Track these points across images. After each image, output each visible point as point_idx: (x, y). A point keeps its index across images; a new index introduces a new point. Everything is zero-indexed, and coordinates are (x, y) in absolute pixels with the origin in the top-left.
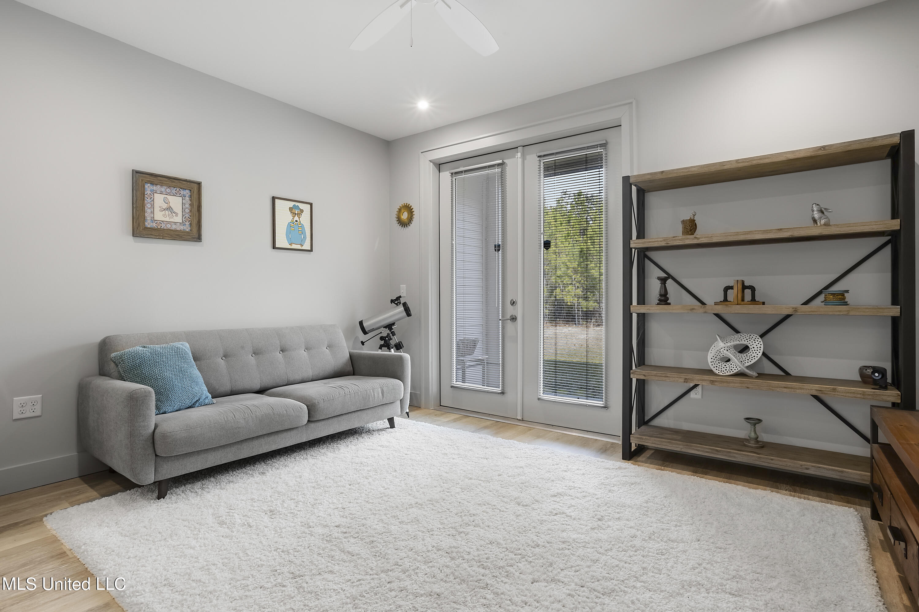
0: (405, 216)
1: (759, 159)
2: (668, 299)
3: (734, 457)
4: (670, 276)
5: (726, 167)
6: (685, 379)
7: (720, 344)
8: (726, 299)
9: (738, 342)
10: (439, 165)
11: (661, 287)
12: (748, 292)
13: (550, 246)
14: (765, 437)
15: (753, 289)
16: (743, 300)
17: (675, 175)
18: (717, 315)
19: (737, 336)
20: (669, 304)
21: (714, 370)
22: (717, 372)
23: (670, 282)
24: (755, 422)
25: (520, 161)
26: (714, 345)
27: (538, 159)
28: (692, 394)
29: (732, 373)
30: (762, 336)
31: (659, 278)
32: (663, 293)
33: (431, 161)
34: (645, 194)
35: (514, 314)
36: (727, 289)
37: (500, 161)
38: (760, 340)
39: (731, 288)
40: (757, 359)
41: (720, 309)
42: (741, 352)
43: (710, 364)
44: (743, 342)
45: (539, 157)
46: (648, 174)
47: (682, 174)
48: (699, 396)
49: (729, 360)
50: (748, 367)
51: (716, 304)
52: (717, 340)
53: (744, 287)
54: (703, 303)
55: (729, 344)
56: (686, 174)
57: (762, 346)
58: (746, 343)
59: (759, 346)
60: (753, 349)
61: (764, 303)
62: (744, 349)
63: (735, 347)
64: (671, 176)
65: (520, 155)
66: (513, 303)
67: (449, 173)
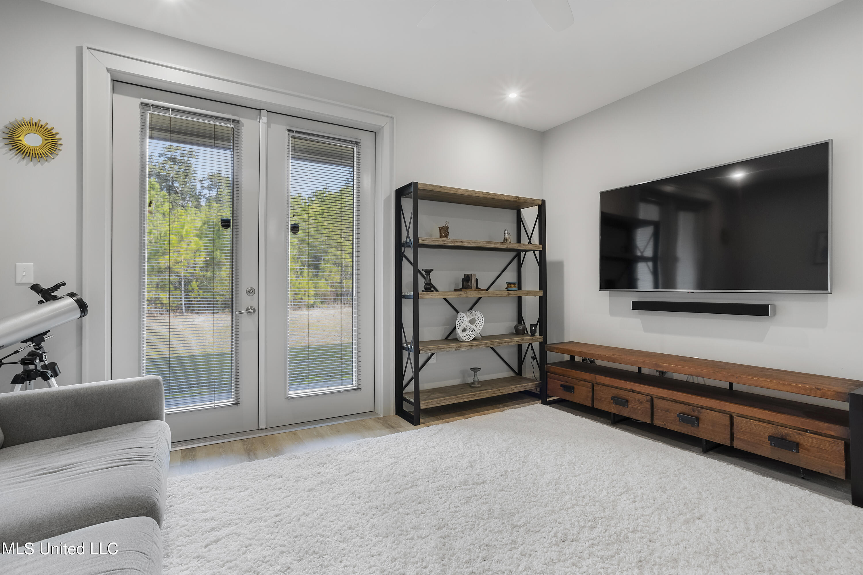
1: (493, 195)
2: (432, 287)
3: (483, 396)
6: (456, 347)
8: (463, 287)
9: (472, 317)
10: (113, 82)
13: (298, 231)
17: (448, 191)
18: (445, 299)
22: (464, 339)
24: (475, 370)
25: (263, 127)
26: (457, 321)
27: (287, 133)
28: (430, 361)
29: (472, 339)
32: (429, 282)
33: (108, 70)
35: (252, 305)
37: (233, 118)
45: (289, 130)
46: (431, 185)
47: (453, 192)
48: (435, 361)
50: (479, 333)
54: (437, 291)
55: (469, 319)
56: (456, 193)
57: (483, 318)
59: (482, 318)
60: (478, 321)
61: (487, 290)
64: (446, 191)
65: (264, 119)
66: (250, 292)
67: (137, 101)
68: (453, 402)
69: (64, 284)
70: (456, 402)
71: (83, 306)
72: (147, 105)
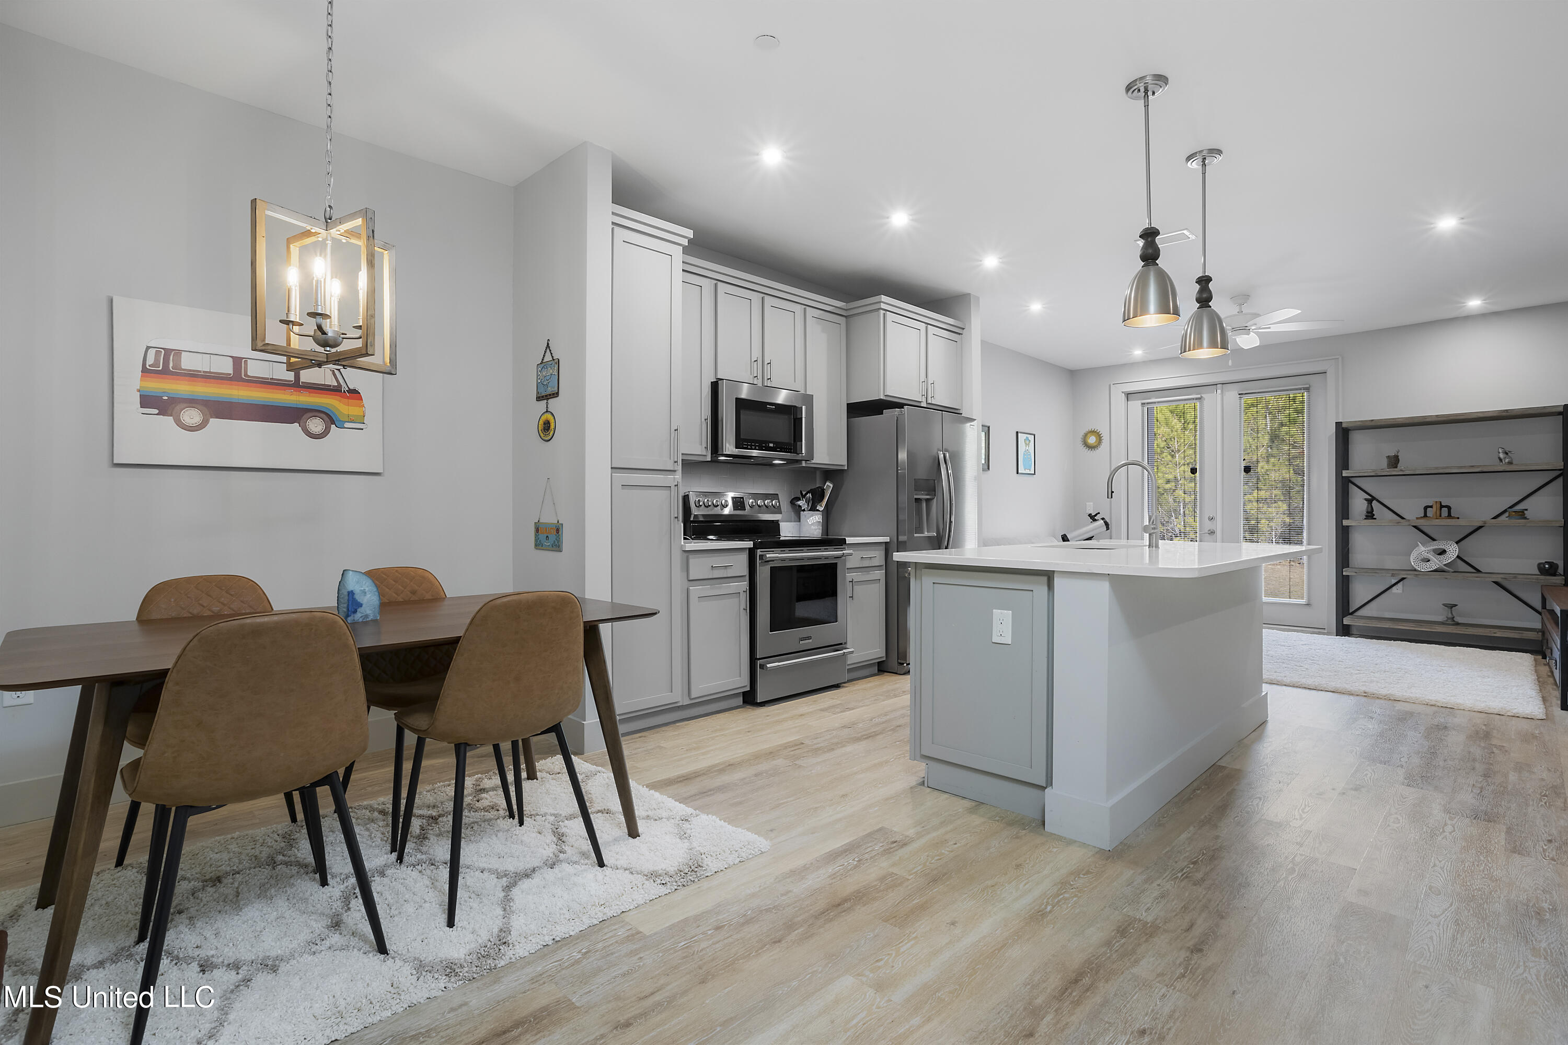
0: (1092, 440)
2: (1374, 515)
3: (1435, 629)
4: (1373, 498)
5: (1427, 420)
6: (1389, 578)
7: (1423, 548)
8: (1425, 515)
9: (1437, 547)
10: (1128, 395)
11: (1368, 506)
12: (1445, 510)
13: (1250, 471)
14: (1458, 619)
15: (1449, 508)
16: (1440, 516)
18: (1415, 527)
19: (1435, 542)
20: (1375, 519)
21: (1417, 568)
22: (1419, 569)
23: (1374, 503)
24: (1452, 606)
25: (1219, 397)
26: (1415, 550)
27: (1239, 396)
28: (1396, 588)
29: (1432, 570)
30: (1457, 543)
31: (1366, 500)
32: (1370, 510)
33: (1122, 392)
34: (1350, 432)
35: (1212, 527)
36: (1426, 508)
37: (1199, 396)
38: (1456, 545)
39: (1431, 507)
40: (1453, 559)
41: (1420, 523)
42: (1440, 554)
43: (1413, 564)
44: (1441, 547)
45: (1240, 394)
46: (1359, 421)
48: (1400, 591)
49: (1429, 561)
50: (1445, 565)
51: (1417, 518)
52: (1418, 545)
53: (1442, 507)
54: (1403, 518)
55: (1429, 548)
57: (1457, 550)
58: (1443, 547)
59: (1454, 549)
60: (1450, 553)
61: (1458, 518)
62: (1443, 552)
63: (1434, 551)
64: (1379, 424)
65: (1219, 391)
66: (1211, 519)
67: (1139, 402)
68: (1387, 627)
69: (1099, 513)
70: (1391, 627)
71: (1107, 524)
72: (1144, 404)
